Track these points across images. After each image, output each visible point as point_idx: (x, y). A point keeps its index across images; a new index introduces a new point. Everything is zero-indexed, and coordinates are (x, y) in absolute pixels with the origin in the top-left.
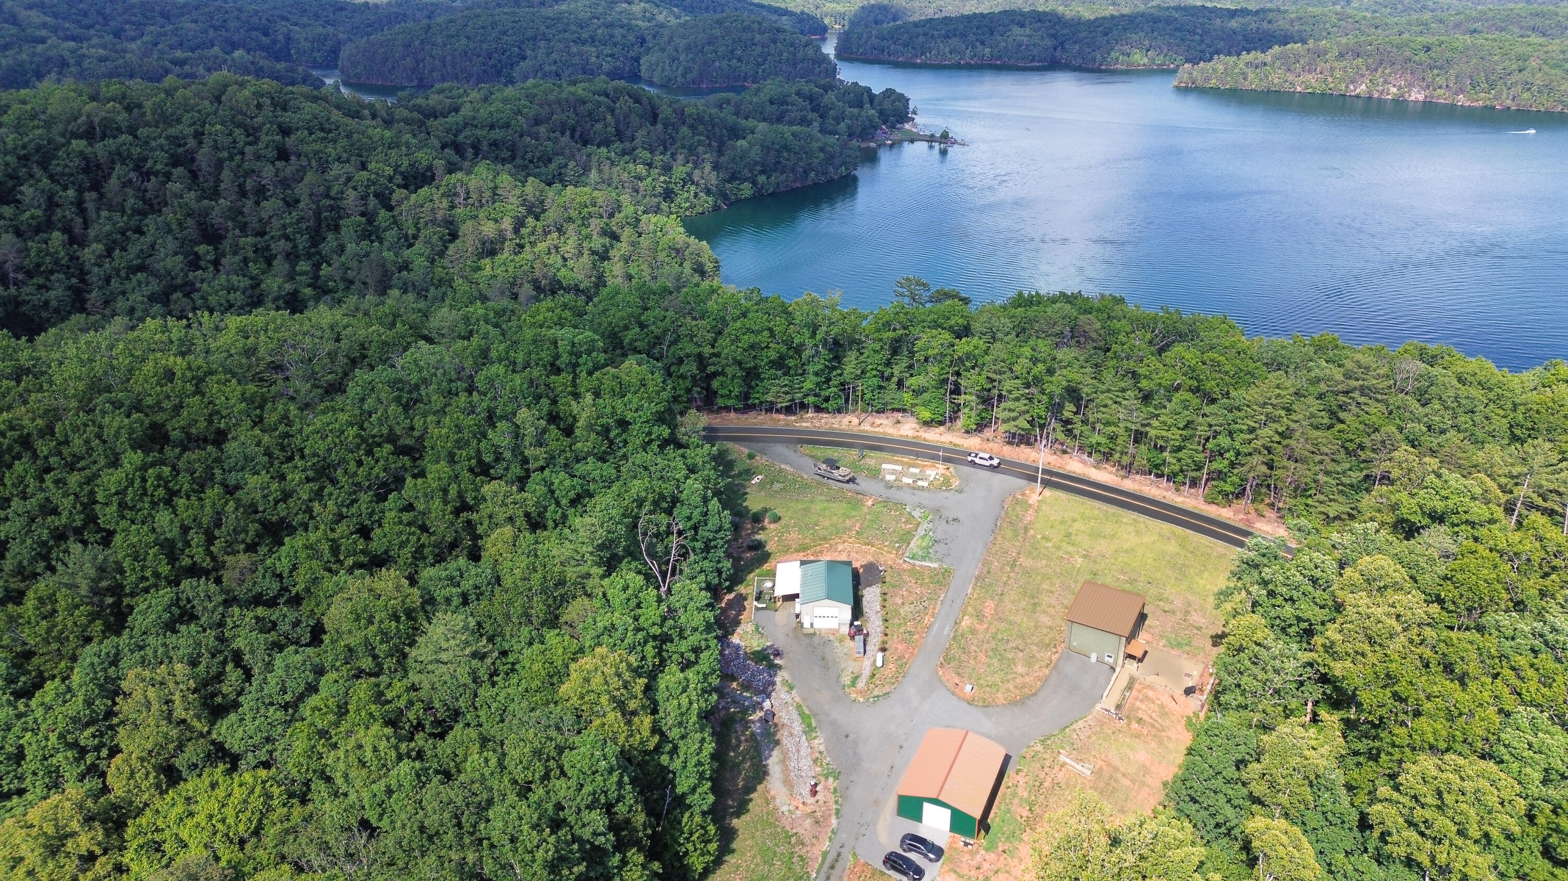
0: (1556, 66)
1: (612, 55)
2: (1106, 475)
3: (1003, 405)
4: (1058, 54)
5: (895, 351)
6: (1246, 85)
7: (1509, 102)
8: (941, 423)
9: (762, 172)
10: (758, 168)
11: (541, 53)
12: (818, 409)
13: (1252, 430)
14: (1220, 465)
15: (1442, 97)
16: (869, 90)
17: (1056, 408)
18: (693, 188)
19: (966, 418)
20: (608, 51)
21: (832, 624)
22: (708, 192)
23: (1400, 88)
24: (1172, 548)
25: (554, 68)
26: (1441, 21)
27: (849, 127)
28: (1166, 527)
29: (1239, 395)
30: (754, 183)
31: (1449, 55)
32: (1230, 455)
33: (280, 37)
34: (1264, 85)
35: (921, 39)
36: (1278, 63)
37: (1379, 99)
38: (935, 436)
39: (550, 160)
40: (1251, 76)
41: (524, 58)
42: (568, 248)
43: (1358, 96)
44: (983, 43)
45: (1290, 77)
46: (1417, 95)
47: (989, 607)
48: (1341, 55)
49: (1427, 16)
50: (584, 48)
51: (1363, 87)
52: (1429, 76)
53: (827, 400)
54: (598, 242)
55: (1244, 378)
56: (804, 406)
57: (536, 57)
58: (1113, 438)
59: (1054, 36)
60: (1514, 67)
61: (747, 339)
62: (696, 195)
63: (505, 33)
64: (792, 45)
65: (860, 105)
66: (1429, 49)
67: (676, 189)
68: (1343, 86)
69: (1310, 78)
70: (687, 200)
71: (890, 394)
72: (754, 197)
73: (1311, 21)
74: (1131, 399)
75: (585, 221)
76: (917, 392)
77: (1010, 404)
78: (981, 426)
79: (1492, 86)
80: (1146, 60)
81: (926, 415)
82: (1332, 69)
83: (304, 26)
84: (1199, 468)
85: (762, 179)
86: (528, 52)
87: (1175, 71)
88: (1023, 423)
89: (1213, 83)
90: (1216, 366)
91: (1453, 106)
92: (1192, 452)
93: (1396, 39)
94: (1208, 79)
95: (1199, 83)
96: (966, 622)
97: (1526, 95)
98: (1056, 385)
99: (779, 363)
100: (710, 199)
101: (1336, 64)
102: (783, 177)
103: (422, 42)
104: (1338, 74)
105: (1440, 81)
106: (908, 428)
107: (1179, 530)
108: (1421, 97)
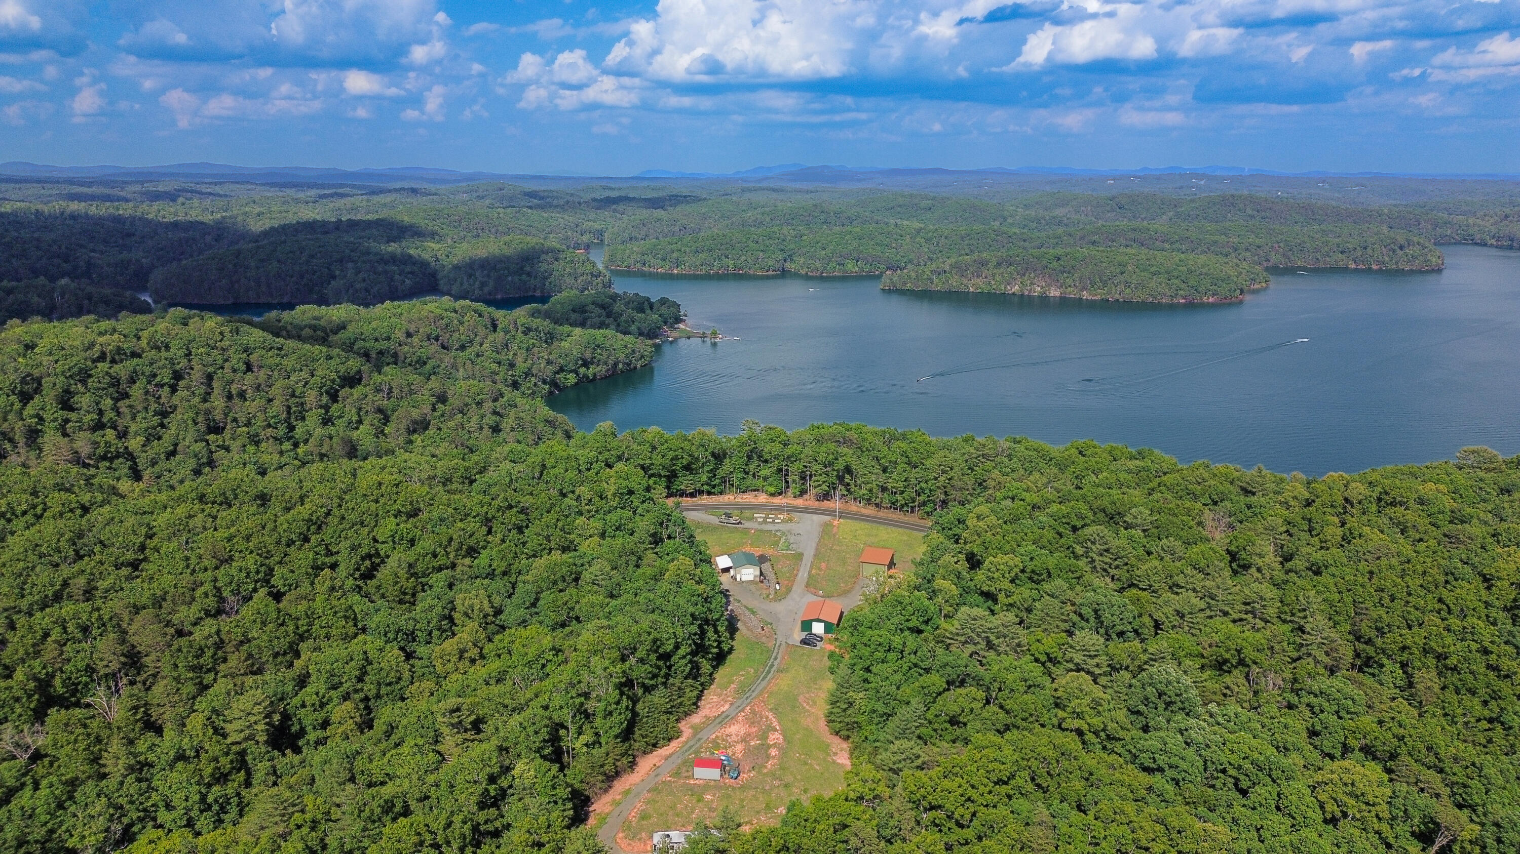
0: (1144, 270)
1: (412, 273)
2: (871, 511)
3: (813, 479)
4: (787, 265)
5: (750, 458)
6: (933, 288)
7: (1117, 296)
8: (780, 494)
9: (582, 365)
10: (580, 362)
11: (350, 273)
12: (709, 493)
13: (936, 479)
14: (923, 498)
15: (1072, 293)
16: (648, 299)
17: (841, 479)
18: (533, 379)
19: (794, 489)
20: (408, 269)
21: (751, 578)
22: (544, 382)
23: (1042, 287)
24: (905, 538)
25: (363, 285)
26: (1070, 235)
27: (639, 329)
28: (901, 530)
29: (927, 462)
30: (577, 374)
31: (1073, 262)
32: (927, 491)
33: (81, 263)
34: (946, 288)
35: (675, 255)
36: (954, 271)
37: (1029, 296)
38: (777, 500)
39: (425, 363)
40: (936, 281)
41: (334, 277)
42: (472, 424)
43: (1014, 294)
44: (727, 257)
45: (965, 281)
46: (1054, 293)
47: (823, 565)
48: (999, 265)
49: (1060, 230)
50: (387, 267)
51: (1017, 287)
52: (1061, 278)
53: (714, 487)
54: (490, 419)
55: (930, 455)
56: (700, 492)
57: (345, 276)
58: (871, 491)
59: (782, 250)
60: (1118, 271)
61: (671, 454)
62: (535, 385)
63: (313, 257)
64: (572, 262)
65: (642, 311)
66: (1059, 259)
67: (520, 381)
68: (1002, 287)
69: (980, 282)
70: (529, 388)
71: (749, 481)
72: (577, 384)
73: (976, 236)
74: (878, 470)
75: (479, 404)
76: (765, 479)
77: (818, 478)
78: (803, 492)
79: (1105, 284)
80: (856, 269)
81: (772, 489)
82: (993, 275)
83: (102, 253)
84: (914, 501)
85: (583, 370)
86: (337, 273)
87: (879, 277)
88: (824, 487)
89: (909, 286)
90: (916, 450)
91: (1080, 299)
92: (910, 493)
93: (1036, 252)
94: (905, 283)
95: (899, 286)
96: (814, 571)
97: (1128, 291)
98: (840, 465)
99: (687, 468)
100: (547, 387)
101: (996, 271)
102: (599, 369)
103: (235, 265)
104: (998, 278)
105: (1069, 281)
106: (762, 498)
107: (908, 531)
108: (1058, 294)
